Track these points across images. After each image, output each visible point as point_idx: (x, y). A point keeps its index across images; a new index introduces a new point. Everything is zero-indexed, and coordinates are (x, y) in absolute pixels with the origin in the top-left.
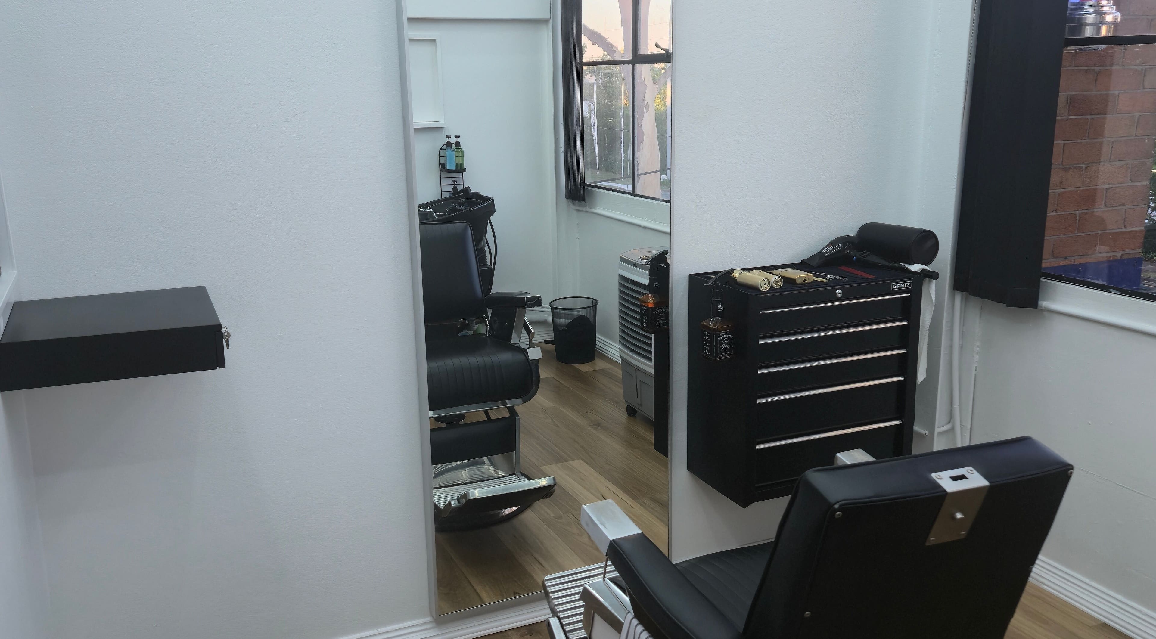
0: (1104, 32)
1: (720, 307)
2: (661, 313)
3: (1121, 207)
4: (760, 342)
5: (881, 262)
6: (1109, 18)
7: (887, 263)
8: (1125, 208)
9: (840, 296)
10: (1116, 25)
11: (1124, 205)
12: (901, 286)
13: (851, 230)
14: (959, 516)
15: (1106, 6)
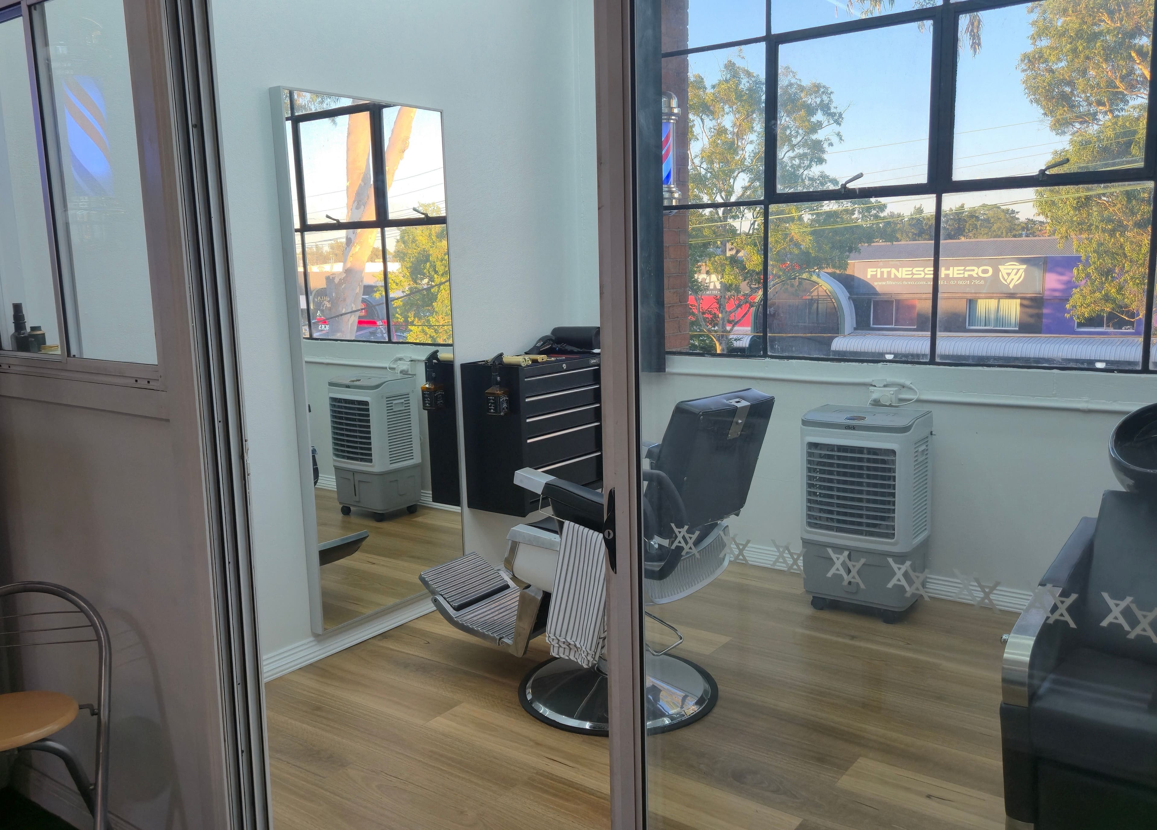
0: (674, 203)
1: (498, 378)
2: (439, 395)
3: (676, 319)
4: (526, 400)
5: (576, 349)
6: (676, 195)
7: (579, 350)
8: (678, 319)
9: (565, 368)
10: (679, 200)
11: (678, 318)
12: (594, 361)
13: (548, 332)
14: (740, 421)
15: (674, 188)
